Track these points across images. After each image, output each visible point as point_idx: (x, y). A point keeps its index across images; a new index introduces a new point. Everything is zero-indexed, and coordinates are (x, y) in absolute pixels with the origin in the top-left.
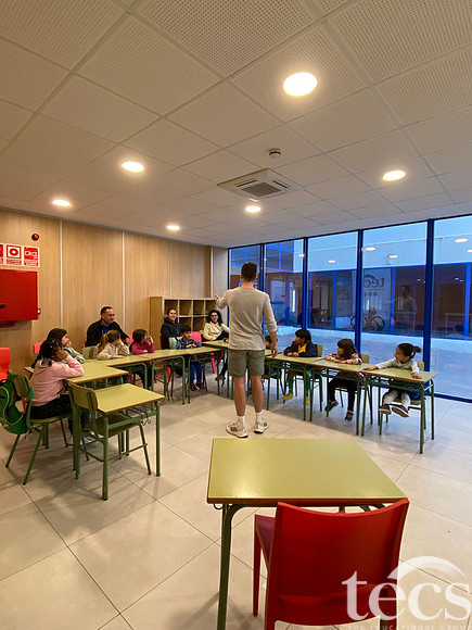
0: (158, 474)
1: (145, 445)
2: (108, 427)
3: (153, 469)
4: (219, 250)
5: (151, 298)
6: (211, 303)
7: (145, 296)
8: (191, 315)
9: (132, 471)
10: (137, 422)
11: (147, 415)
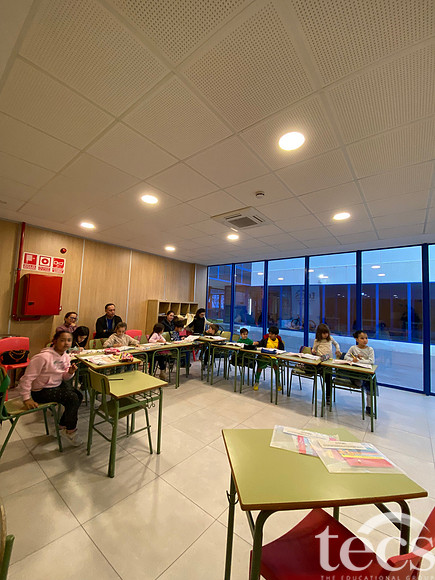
0: (158, 453)
1: (148, 427)
2: (119, 410)
4: (201, 267)
5: (149, 301)
6: (194, 306)
7: (144, 299)
9: (137, 450)
10: (143, 406)
11: (152, 400)
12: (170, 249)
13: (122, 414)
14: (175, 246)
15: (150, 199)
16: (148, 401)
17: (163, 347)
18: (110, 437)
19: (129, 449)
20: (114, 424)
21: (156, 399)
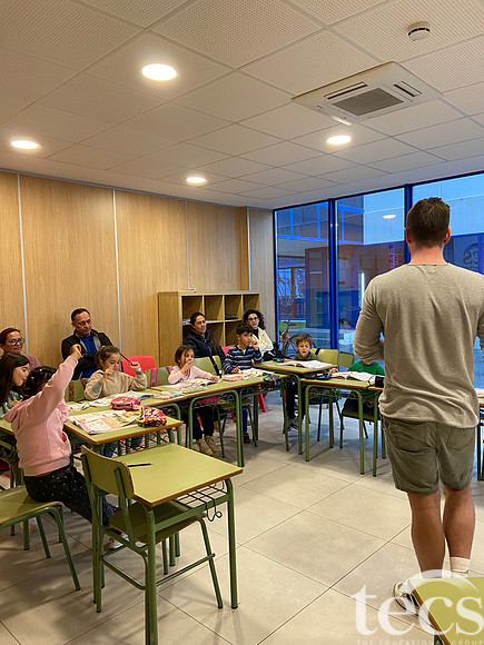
0: (235, 606)
1: (210, 557)
2: (155, 528)
3: (226, 596)
4: (259, 212)
5: (159, 295)
6: (251, 299)
7: (149, 291)
8: (222, 319)
9: (191, 600)
10: (198, 516)
11: (214, 503)
12: (196, 180)
13: (161, 535)
14: (206, 173)
15: (159, 72)
16: (206, 506)
17: (208, 389)
18: (142, 581)
19: (176, 600)
20: (147, 555)
21: (220, 500)
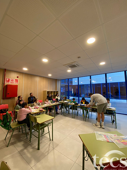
0: (52, 140)
1: (49, 132)
2: (40, 128)
6: (57, 92)
7: (42, 91)
9: (46, 139)
12: (50, 75)
15: (45, 60)
16: (49, 124)
18: (38, 137)
19: (43, 140)
